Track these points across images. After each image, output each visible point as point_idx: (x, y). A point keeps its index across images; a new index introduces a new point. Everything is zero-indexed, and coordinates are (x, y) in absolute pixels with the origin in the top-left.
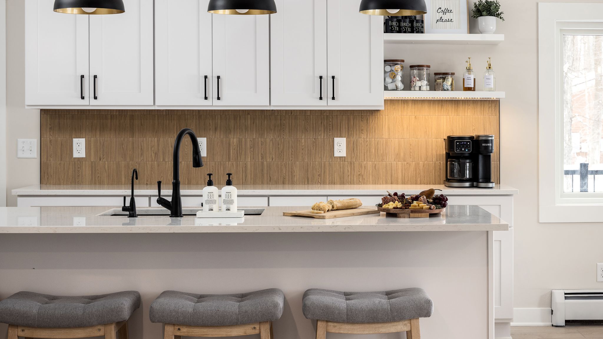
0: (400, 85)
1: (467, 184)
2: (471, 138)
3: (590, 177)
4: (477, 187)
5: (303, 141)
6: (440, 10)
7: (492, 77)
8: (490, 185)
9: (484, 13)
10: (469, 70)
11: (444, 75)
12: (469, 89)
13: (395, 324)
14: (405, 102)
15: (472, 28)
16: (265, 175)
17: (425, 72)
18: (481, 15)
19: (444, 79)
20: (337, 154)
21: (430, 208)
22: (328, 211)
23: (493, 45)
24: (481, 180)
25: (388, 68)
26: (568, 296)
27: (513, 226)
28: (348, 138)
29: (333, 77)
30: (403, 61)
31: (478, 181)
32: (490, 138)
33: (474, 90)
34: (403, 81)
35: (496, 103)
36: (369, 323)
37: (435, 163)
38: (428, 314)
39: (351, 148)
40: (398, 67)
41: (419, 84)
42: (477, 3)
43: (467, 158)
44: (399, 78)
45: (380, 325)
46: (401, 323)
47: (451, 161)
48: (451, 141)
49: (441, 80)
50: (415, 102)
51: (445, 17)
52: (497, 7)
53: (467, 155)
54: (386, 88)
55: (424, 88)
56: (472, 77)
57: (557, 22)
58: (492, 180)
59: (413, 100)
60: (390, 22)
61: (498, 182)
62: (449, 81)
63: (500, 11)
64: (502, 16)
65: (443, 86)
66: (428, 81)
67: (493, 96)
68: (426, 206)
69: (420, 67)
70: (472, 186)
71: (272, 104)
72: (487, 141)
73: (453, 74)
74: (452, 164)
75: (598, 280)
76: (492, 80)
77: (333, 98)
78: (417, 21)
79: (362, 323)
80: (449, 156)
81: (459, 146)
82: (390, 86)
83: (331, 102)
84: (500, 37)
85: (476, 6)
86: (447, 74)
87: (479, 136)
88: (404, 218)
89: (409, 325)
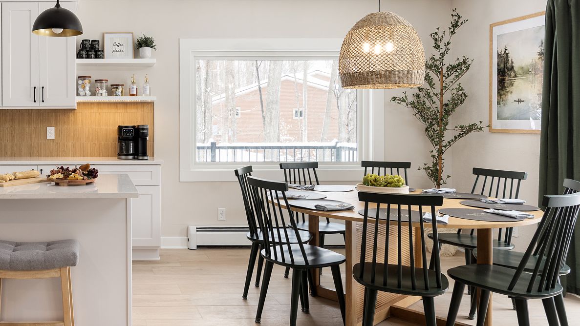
0: (88, 93)
1: (131, 157)
2: (134, 127)
3: (217, 151)
4: (138, 159)
5: (27, 129)
6: (115, 44)
7: (148, 87)
8: (146, 158)
9: (143, 45)
10: (133, 82)
11: (116, 86)
12: (133, 95)
13: (48, 271)
14: (93, 104)
15: (136, 55)
16: (3, 151)
17: (104, 85)
18: (141, 47)
19: (117, 88)
20: (48, 138)
21: (83, 179)
22: (10, 180)
23: (149, 66)
24: (140, 155)
25: (80, 82)
26: (199, 230)
27: (160, 184)
28: (56, 127)
29: (43, 88)
30: (90, 77)
31: (138, 156)
32: (146, 127)
33: (137, 96)
34: (90, 91)
35: (151, 104)
36: (27, 270)
37: (112, 144)
38: (74, 264)
39: (57, 133)
40: (87, 81)
41: (100, 92)
42: (139, 39)
43: (130, 140)
44: (87, 88)
45: (36, 272)
46: (53, 270)
47: (121, 142)
48: (120, 128)
49: (115, 89)
50: (99, 104)
51: (118, 49)
52: (152, 42)
53: (131, 138)
54: (78, 95)
55: (104, 94)
56: (135, 87)
57: (192, 52)
58: (148, 155)
59: (97, 103)
60: (81, 52)
61: (153, 155)
62: (120, 90)
63: (154, 45)
64: (155, 47)
65: (116, 93)
66: (107, 90)
67: (148, 99)
68: (80, 178)
69: (101, 81)
70: (134, 159)
71: (3, 105)
72: (143, 129)
73: (123, 85)
74: (121, 144)
75: (219, 219)
76: (148, 90)
77: (43, 101)
78: (99, 51)
79: (22, 270)
80: (119, 139)
81: (125, 133)
82: (82, 94)
83: (42, 104)
84: (153, 61)
85: (138, 41)
86: (118, 85)
87: (138, 126)
88: (64, 186)
89: (59, 272)
